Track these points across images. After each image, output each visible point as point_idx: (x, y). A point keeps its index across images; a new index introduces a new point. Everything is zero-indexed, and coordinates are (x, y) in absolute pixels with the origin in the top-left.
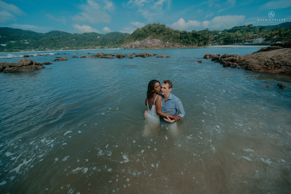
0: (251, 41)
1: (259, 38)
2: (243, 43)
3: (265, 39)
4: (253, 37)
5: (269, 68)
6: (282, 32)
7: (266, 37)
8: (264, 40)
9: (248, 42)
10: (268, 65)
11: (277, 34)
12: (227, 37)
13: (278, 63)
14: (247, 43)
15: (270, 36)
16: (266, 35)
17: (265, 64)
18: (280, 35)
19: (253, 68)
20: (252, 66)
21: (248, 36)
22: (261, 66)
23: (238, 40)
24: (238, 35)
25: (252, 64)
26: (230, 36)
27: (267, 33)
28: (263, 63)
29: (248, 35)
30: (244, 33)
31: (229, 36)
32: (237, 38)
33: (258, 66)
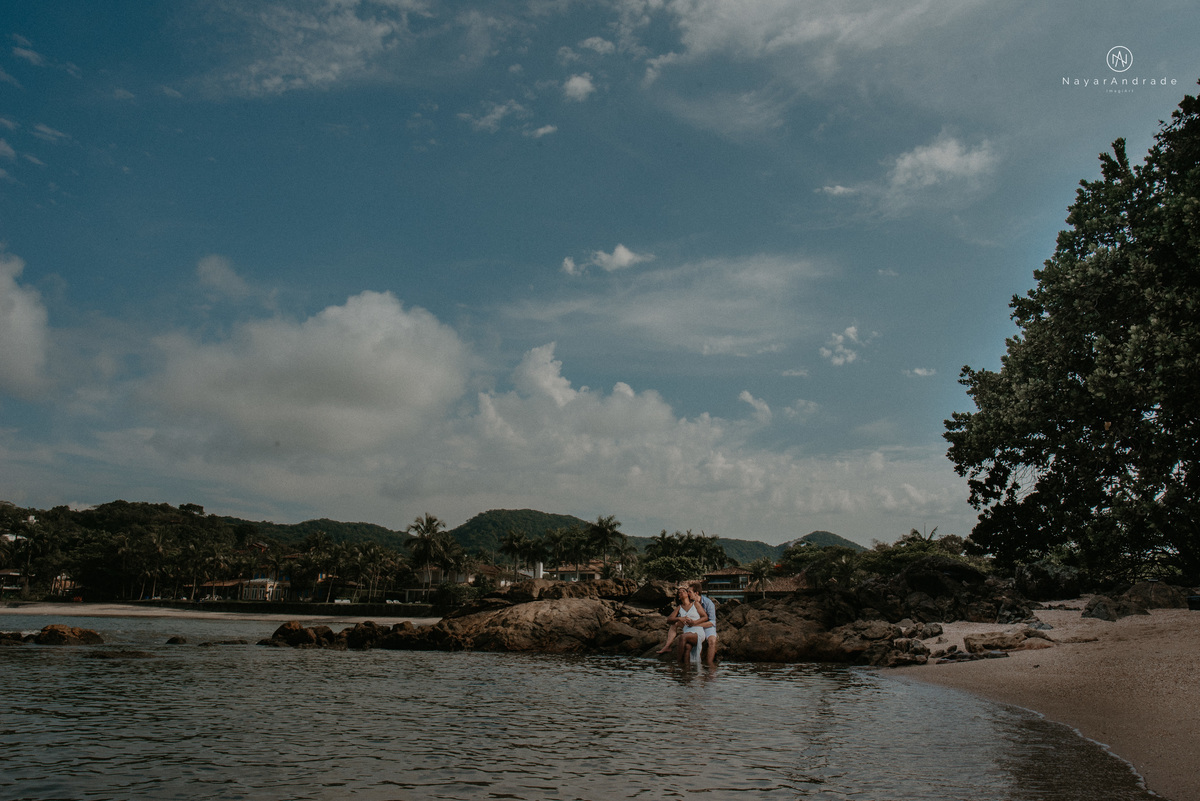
0: (231, 587)
1: (263, 577)
2: (197, 597)
3: (288, 584)
4: (238, 566)
5: (544, 643)
6: (341, 560)
7: (289, 572)
8: (285, 589)
9: (220, 591)
10: (538, 638)
11: (326, 566)
12: (98, 555)
13: (551, 632)
14: (215, 599)
15: (305, 570)
16: (291, 566)
17: (533, 635)
18: (339, 572)
19: (518, 646)
20: (512, 641)
21: (212, 562)
22: (527, 640)
23: (164, 575)
24: (161, 550)
25: (507, 637)
26: (119, 552)
27: (293, 559)
28: (528, 632)
29: (211, 558)
30: (192, 546)
31: (114, 549)
32: (161, 570)
33: (522, 639)
